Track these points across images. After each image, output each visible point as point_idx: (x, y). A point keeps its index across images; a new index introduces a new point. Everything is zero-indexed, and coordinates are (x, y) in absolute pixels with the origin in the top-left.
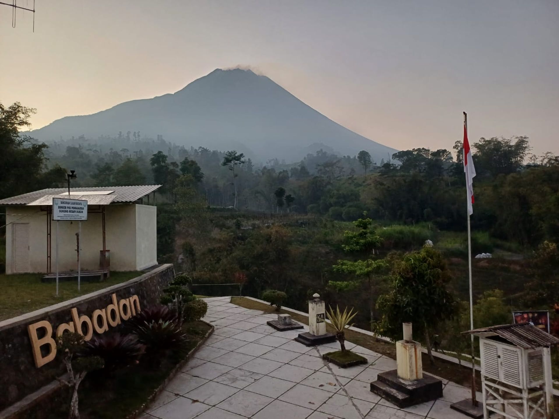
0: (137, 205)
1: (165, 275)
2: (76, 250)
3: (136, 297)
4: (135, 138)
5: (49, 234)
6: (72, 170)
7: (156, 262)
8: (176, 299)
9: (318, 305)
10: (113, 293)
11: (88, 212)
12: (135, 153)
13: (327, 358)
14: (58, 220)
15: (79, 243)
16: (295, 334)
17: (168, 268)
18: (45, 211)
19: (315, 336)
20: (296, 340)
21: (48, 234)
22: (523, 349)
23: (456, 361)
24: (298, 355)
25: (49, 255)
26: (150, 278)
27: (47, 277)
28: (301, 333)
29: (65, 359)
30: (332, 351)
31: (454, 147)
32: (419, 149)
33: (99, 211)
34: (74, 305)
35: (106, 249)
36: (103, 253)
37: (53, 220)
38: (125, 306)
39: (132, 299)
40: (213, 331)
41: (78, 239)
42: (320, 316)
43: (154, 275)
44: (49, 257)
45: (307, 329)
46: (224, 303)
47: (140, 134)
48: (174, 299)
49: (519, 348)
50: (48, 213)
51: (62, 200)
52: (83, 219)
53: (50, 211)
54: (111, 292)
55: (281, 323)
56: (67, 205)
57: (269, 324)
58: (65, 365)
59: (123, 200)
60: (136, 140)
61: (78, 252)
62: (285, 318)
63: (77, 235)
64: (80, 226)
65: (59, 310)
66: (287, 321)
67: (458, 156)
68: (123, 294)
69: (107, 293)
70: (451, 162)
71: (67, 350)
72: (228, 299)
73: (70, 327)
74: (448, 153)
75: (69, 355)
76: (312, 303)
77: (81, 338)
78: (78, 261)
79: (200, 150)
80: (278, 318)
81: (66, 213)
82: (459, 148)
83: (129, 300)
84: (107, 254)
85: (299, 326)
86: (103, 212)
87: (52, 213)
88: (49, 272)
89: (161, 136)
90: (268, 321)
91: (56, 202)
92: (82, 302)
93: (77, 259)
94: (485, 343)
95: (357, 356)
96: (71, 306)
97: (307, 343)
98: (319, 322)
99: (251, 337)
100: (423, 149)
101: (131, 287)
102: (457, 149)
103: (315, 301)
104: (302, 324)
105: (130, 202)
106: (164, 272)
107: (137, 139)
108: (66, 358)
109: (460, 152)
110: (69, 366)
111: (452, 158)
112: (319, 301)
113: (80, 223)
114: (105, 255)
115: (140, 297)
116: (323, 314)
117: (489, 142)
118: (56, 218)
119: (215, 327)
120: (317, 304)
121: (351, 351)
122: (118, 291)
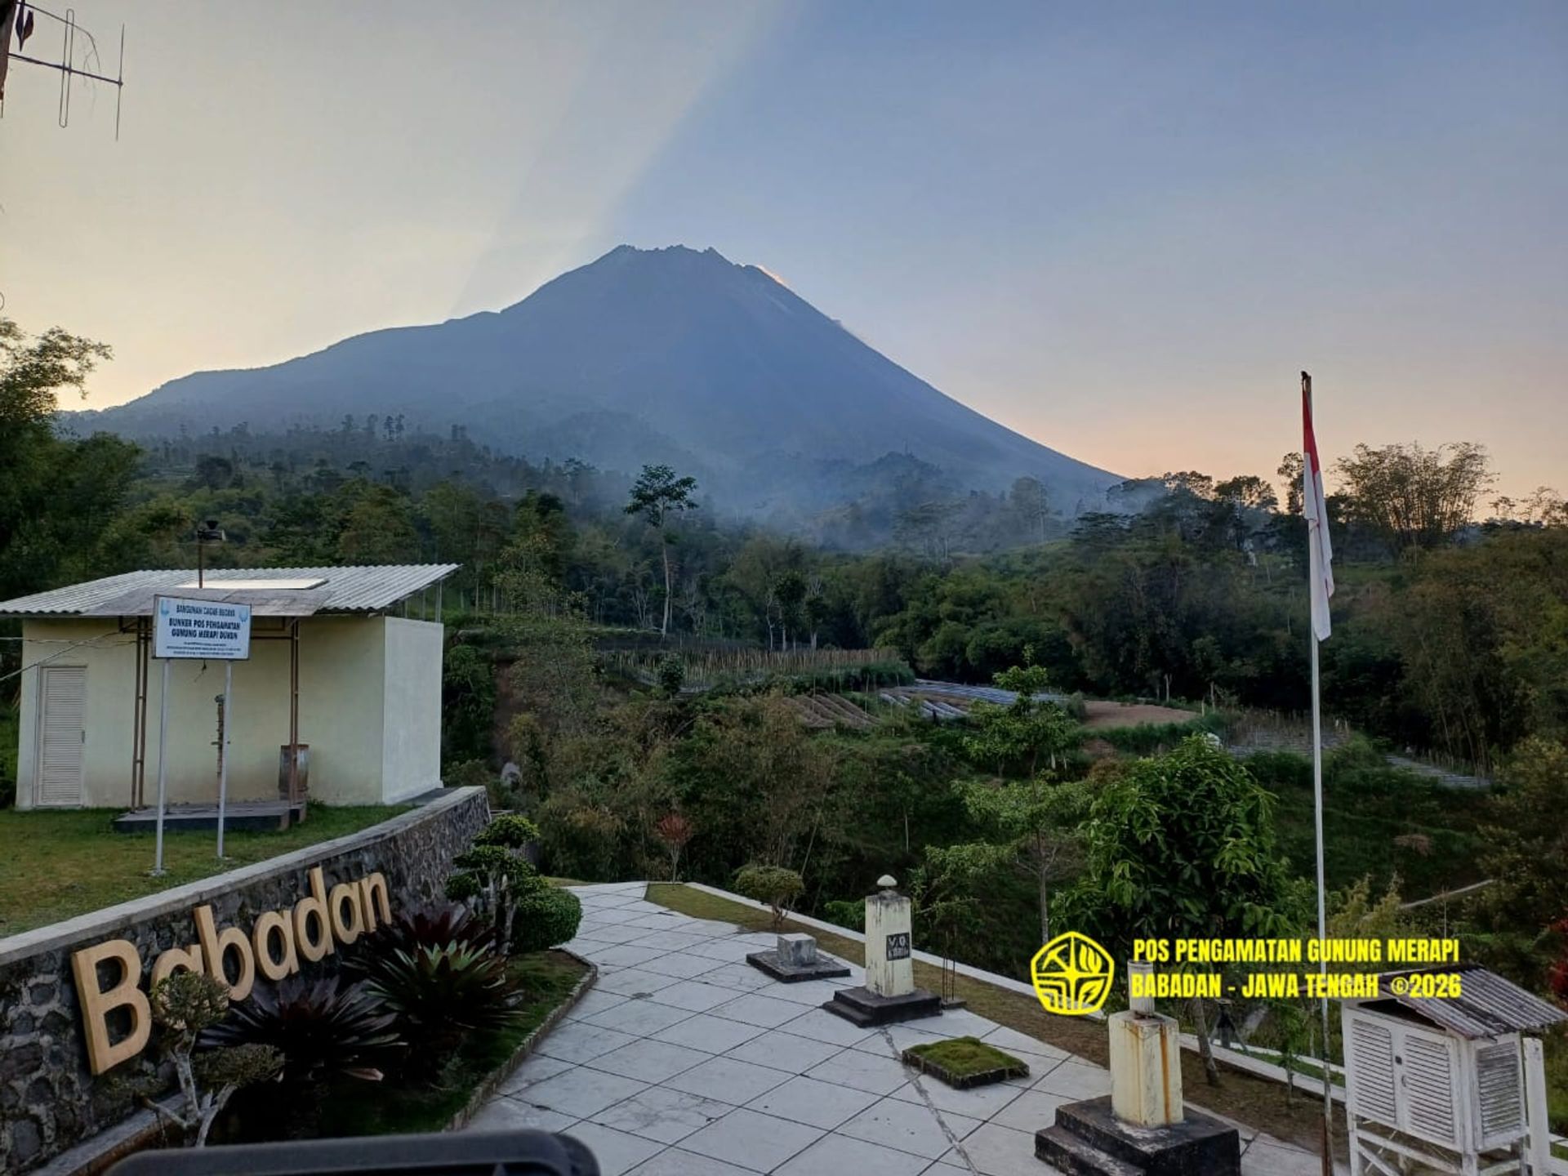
0: (388, 619)
1: (461, 817)
2: (214, 743)
3: (378, 879)
4: (391, 432)
5: (142, 698)
6: (210, 518)
7: (436, 782)
8: (491, 884)
9: (891, 910)
10: (316, 865)
11: (252, 638)
12: (389, 477)
13: (913, 1059)
14: (169, 659)
15: (225, 724)
16: (825, 991)
17: (473, 799)
18: (132, 631)
19: (880, 996)
20: (826, 1007)
21: (138, 698)
22: (1462, 1039)
23: (1279, 1074)
24: (832, 1050)
25: (139, 758)
26: (420, 825)
27: (129, 818)
28: (840, 988)
29: (173, 1051)
30: (929, 1040)
31: (1280, 471)
32: (1181, 474)
33: (282, 634)
34: (204, 898)
35: (301, 742)
36: (289, 752)
37: (154, 658)
38: (346, 903)
39: (367, 885)
40: (594, 979)
41: (221, 713)
42: (898, 940)
43: (431, 816)
44: (139, 762)
45: (859, 978)
46: (626, 901)
47: (403, 421)
48: (486, 885)
49: (1451, 1036)
50: (139, 638)
51: (180, 602)
52: (237, 655)
53: (146, 634)
54: (309, 863)
55: (785, 958)
56: (193, 617)
57: (752, 961)
58: (174, 1065)
59: (350, 606)
60: (391, 440)
61: (221, 748)
62: (799, 945)
63: (220, 700)
64: (229, 675)
65: (163, 911)
66: (804, 953)
67: (1292, 498)
68: (342, 869)
69: (298, 866)
70: (1272, 511)
71: (181, 1025)
72: (637, 888)
73: (192, 959)
74: (1263, 487)
75: (187, 1037)
76: (874, 903)
77: (221, 990)
78: (219, 774)
79: (571, 469)
80: (779, 943)
81: (190, 639)
82: (1295, 475)
83: (360, 884)
84: (301, 757)
85: (839, 969)
86: (292, 638)
87: (151, 639)
88: (137, 805)
89: (463, 428)
90: (750, 952)
91: (165, 609)
92: (228, 890)
93: (216, 770)
94: (1356, 1021)
95: (1000, 1055)
96: (197, 900)
97: (860, 1016)
98: (893, 958)
99: (701, 997)
100: (1193, 474)
101: (366, 849)
102: (1290, 475)
103: (883, 898)
104: (844, 964)
105: (371, 610)
106: (460, 811)
107: (395, 436)
108: (178, 1046)
109: (1297, 484)
110: (185, 1069)
111: (1273, 501)
112: (892, 898)
113: (229, 668)
114: (296, 760)
115: (389, 877)
116: (906, 935)
117: (1380, 457)
118: (161, 652)
119: (601, 969)
120: (887, 906)
121: (982, 1041)
122: (329, 860)
